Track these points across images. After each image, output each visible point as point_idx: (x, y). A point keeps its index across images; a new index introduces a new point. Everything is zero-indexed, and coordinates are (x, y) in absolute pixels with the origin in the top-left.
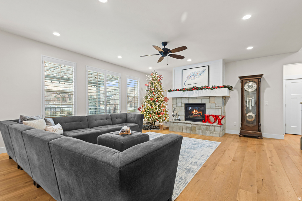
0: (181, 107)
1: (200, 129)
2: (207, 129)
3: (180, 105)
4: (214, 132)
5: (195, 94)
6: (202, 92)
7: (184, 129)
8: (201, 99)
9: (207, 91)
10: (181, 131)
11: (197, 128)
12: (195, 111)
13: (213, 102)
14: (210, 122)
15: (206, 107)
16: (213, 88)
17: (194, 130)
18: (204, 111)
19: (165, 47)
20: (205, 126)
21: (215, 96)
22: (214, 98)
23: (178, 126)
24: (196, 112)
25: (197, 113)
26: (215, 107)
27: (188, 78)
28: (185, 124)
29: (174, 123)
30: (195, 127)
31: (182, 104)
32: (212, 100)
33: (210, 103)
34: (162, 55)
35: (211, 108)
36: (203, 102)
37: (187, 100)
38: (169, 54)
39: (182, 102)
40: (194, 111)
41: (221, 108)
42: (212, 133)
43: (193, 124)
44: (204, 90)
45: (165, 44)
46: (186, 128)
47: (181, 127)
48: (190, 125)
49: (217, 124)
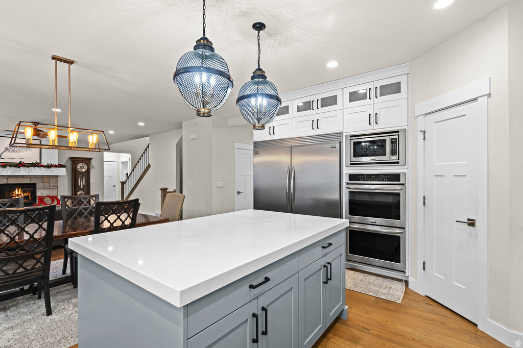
5: (23, 171)
8: (31, 178)
9: (41, 170)
13: (46, 181)
15: (37, 188)
16: (49, 166)
18: (34, 193)
21: (49, 176)
24: (19, 193)
25: (21, 195)
26: (50, 187)
33: (42, 182)
35: (44, 188)
36: (33, 181)
37: (6, 180)
40: (17, 192)
41: (56, 188)
44: (36, 168)
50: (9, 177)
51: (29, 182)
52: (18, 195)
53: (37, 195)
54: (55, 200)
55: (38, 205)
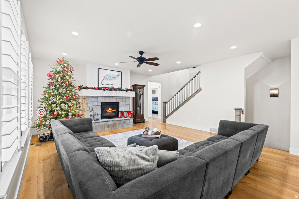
0: (98, 105)
1: (120, 124)
2: (125, 123)
3: (96, 104)
4: (130, 124)
5: (114, 94)
6: (120, 92)
7: (106, 127)
8: (116, 98)
9: (123, 93)
10: (103, 130)
11: (117, 124)
12: (110, 109)
14: (125, 117)
15: (119, 105)
17: (115, 126)
18: (118, 109)
19: (141, 55)
20: (124, 121)
22: (125, 98)
23: (100, 126)
26: (126, 105)
27: (105, 78)
28: (107, 122)
29: (95, 124)
30: (116, 123)
31: (98, 103)
32: (124, 100)
33: (122, 102)
34: (139, 63)
35: (123, 106)
37: (104, 99)
38: (145, 62)
39: (99, 100)
41: (129, 105)
42: (128, 124)
43: (115, 121)
45: (141, 53)
46: (108, 126)
47: (103, 125)
48: (112, 122)
49: (130, 117)
50: (106, 97)
51: (116, 102)
52: (110, 111)
53: (120, 111)
54: (130, 114)
55: (120, 118)
